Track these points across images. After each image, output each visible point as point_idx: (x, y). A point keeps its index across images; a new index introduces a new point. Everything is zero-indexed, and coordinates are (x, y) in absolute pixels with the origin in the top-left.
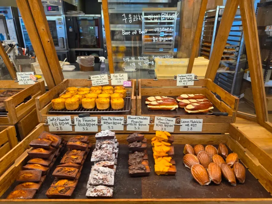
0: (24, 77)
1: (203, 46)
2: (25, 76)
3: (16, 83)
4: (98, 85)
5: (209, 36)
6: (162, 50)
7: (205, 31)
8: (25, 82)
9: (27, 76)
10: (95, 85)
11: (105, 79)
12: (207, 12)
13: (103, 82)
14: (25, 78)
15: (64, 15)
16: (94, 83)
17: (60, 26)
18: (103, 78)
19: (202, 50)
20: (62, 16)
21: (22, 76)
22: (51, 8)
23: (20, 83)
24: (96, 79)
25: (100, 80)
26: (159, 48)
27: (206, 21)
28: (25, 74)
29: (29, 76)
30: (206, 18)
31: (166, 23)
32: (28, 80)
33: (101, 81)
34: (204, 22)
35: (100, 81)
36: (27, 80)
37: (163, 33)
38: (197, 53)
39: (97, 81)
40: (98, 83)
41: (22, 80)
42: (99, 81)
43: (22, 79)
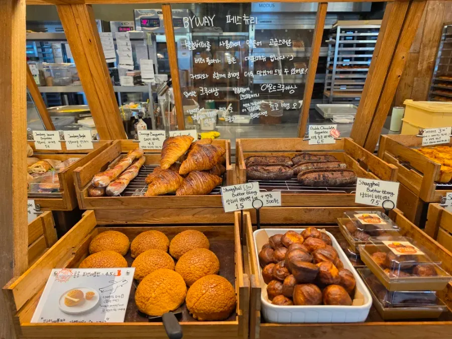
0: (319, 133)
1: (436, 82)
2: (322, 131)
3: (305, 141)
4: (431, 144)
5: (447, 65)
6: (345, 88)
7: (442, 57)
8: (320, 141)
9: (325, 130)
10: (427, 145)
11: (446, 134)
12: (448, 27)
13: (441, 139)
14: (321, 134)
15: (191, 34)
16: (426, 141)
17: (184, 52)
18: (442, 132)
19: (435, 89)
20: (188, 34)
21: (317, 131)
22: (147, 23)
23: (312, 142)
24: (431, 134)
25: (437, 137)
26: (340, 85)
27: (446, 42)
28: (322, 128)
29: (329, 131)
30: (446, 37)
31: (355, 45)
32: (325, 137)
33: (439, 137)
34: (442, 42)
35: (436, 139)
36: (323, 137)
37: (348, 60)
38: (426, 92)
39: (432, 137)
40: (432, 141)
41: (315, 137)
42: (435, 137)
43: (317, 135)
